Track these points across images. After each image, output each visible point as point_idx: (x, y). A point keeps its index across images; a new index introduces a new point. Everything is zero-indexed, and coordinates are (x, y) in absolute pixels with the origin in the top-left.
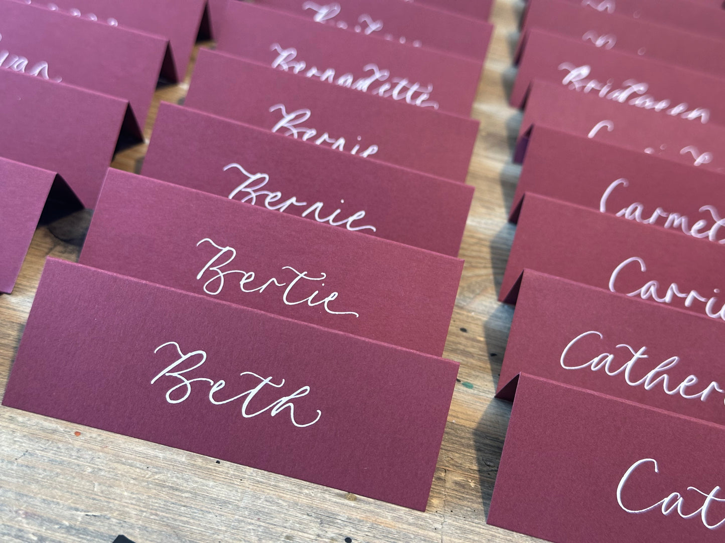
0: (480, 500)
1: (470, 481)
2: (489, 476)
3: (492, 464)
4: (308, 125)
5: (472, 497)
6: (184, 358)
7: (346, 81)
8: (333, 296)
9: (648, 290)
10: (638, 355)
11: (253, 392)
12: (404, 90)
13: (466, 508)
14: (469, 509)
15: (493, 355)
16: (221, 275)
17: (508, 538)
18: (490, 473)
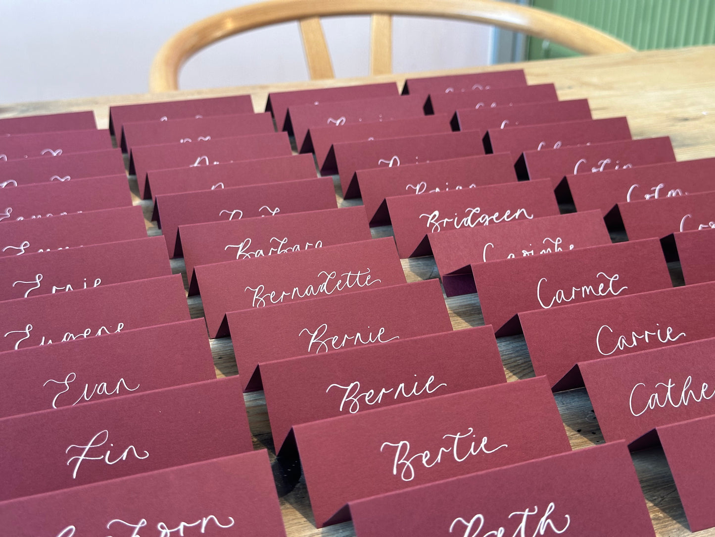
0: (674, 522)
1: (657, 514)
2: (662, 505)
3: (656, 497)
4: (329, 334)
5: (669, 523)
6: (470, 525)
7: (309, 291)
8: (485, 440)
9: (621, 343)
10: (669, 386)
11: (523, 525)
12: (353, 279)
13: (674, 531)
14: (675, 530)
15: (579, 431)
16: (408, 463)
17: (710, 534)
18: (661, 503)
